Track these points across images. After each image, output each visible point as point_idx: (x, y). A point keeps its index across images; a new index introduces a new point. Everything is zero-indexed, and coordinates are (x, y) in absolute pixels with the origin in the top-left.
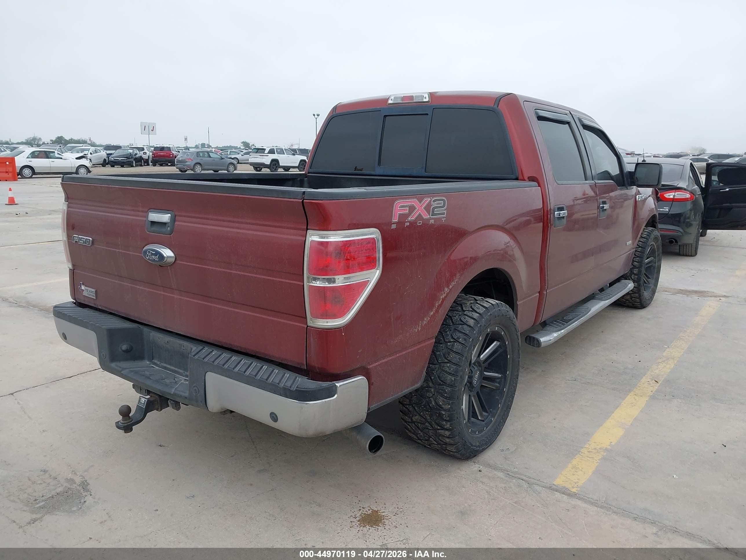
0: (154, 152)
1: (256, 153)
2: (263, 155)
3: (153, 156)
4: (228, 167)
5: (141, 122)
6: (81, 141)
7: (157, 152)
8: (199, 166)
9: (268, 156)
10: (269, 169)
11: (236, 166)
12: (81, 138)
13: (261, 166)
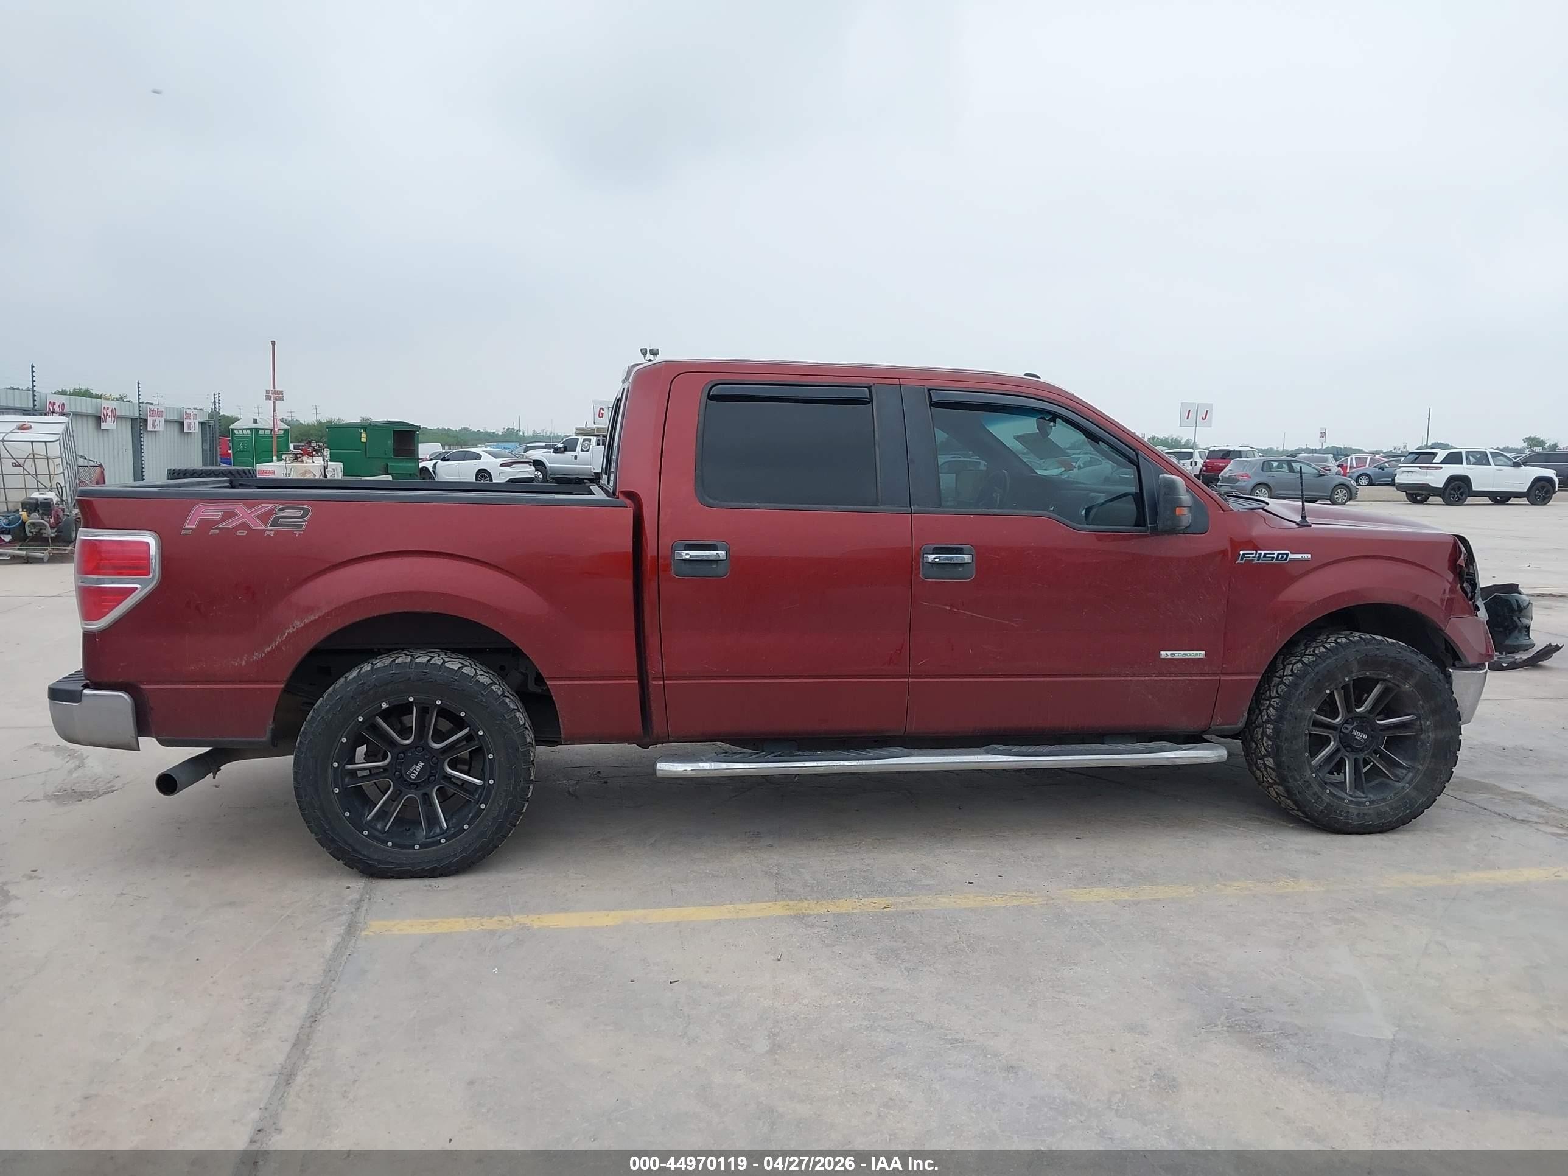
0: (1208, 460)
1: (1412, 463)
2: (1427, 468)
3: (1204, 468)
4: (1332, 492)
5: (1182, 403)
6: (1170, 441)
7: (1213, 461)
8: (1264, 490)
9: (1441, 468)
10: (1441, 499)
11: (1354, 490)
12: (1172, 435)
13: (1422, 490)
